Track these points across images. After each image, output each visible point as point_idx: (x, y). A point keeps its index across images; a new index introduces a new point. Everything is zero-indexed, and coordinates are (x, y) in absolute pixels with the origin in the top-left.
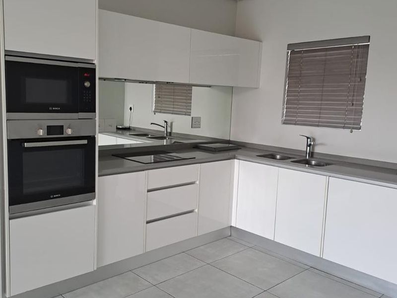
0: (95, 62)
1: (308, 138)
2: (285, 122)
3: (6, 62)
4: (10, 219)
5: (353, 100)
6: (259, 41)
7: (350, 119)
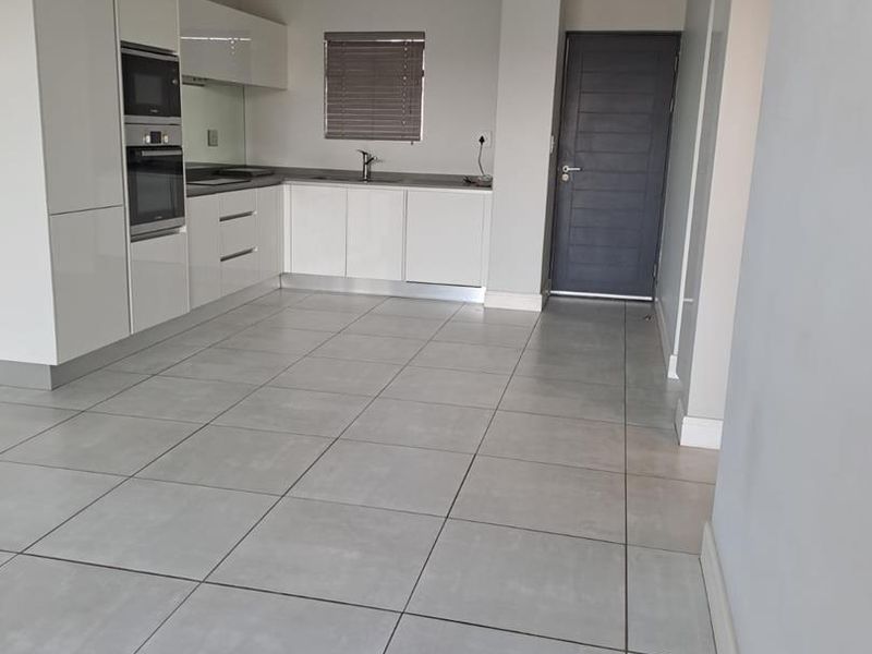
0: (178, 54)
1: (364, 153)
2: (328, 136)
3: (123, 55)
4: (132, 241)
5: (410, 107)
6: (284, 24)
7: (409, 129)
